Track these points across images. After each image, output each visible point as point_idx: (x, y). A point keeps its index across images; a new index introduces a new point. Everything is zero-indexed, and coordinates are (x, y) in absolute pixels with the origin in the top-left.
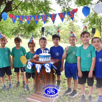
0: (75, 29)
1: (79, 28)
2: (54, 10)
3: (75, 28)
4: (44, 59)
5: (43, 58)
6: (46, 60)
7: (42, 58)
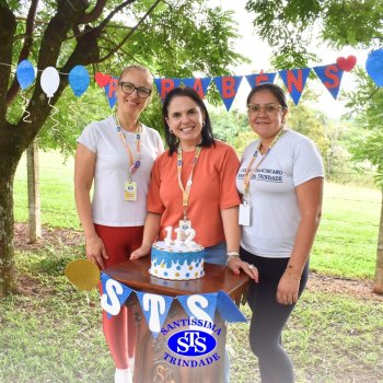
0: (311, 124)
1: (323, 120)
2: (244, 60)
3: (309, 121)
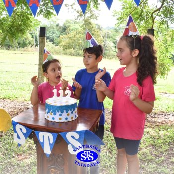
4: (60, 115)
5: (58, 114)
6: (66, 119)
7: (55, 114)
